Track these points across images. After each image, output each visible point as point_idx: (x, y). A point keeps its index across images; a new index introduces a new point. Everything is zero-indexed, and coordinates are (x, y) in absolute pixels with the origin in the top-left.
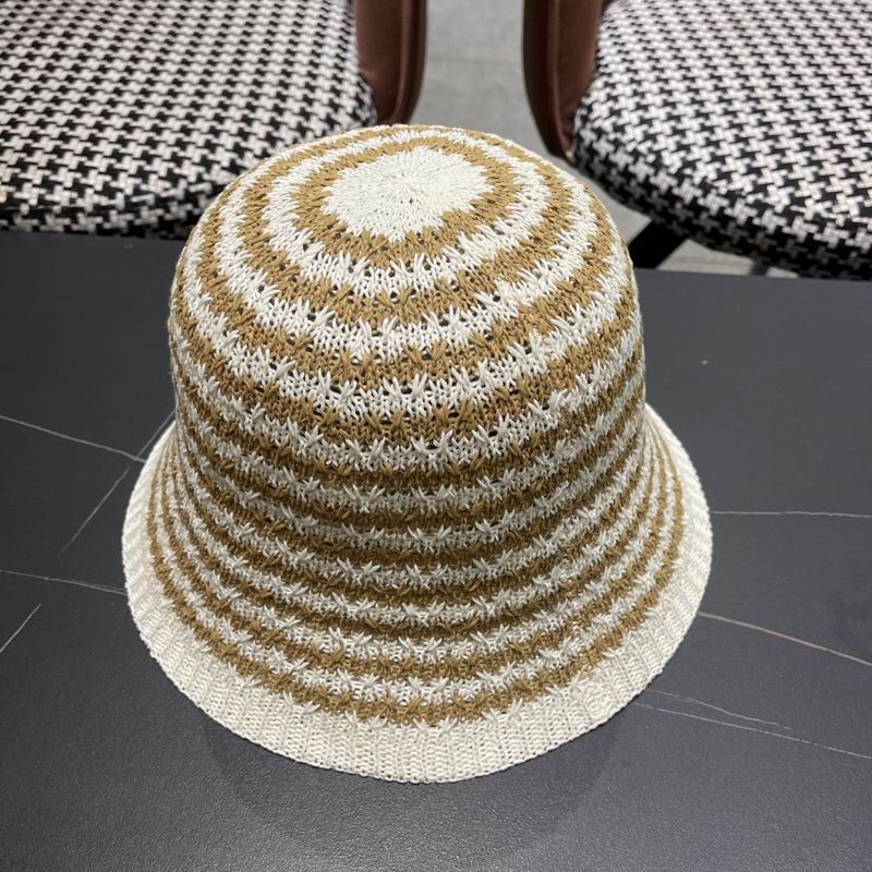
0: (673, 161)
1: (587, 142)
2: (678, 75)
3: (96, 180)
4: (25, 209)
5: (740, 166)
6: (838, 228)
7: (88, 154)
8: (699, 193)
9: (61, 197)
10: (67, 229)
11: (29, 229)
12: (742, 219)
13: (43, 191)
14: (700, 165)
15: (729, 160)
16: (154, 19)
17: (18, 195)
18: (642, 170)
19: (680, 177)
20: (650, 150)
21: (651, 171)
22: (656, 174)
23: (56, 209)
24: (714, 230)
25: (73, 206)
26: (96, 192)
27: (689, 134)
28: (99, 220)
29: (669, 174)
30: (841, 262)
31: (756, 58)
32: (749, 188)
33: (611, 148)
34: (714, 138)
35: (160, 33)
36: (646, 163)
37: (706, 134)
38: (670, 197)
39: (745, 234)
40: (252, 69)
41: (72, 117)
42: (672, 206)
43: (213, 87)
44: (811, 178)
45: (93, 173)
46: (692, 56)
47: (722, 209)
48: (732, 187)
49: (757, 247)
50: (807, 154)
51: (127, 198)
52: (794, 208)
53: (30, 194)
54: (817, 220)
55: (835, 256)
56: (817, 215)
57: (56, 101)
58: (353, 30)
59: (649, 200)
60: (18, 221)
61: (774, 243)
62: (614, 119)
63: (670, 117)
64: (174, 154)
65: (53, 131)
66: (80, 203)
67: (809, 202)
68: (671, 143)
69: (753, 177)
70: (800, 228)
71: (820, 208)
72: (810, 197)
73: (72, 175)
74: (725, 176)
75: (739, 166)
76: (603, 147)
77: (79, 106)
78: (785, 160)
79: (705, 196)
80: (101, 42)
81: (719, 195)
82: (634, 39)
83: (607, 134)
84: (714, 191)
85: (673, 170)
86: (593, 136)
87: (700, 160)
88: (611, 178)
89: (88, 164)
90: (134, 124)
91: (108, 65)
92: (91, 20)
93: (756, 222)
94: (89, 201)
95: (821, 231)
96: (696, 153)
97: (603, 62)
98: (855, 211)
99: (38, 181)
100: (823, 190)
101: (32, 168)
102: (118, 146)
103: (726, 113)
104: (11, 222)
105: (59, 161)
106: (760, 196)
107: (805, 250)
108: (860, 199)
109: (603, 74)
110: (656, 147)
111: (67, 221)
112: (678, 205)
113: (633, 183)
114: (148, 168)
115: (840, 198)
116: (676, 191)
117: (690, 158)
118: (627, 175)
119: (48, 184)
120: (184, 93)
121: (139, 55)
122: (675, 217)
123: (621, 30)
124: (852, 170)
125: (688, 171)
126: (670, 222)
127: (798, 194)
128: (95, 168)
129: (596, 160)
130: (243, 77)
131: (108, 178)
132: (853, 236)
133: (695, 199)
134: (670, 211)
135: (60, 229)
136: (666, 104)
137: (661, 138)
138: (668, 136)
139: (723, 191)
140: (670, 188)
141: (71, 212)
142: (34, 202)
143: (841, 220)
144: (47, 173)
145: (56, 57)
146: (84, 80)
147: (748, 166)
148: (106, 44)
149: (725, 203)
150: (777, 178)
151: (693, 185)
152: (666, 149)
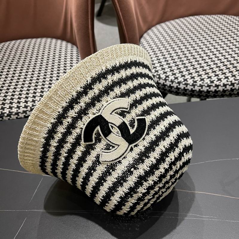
0: (163, 76)
2: (161, 55)
3: (22, 105)
4: (6, 115)
5: (180, 75)
6: (206, 87)
7: (19, 98)
8: (171, 83)
9: (14, 110)
10: (17, 118)
11: (7, 119)
12: (182, 88)
13: (10, 110)
14: (170, 76)
15: (176, 74)
16: (30, 61)
17: (4, 112)
19: (165, 80)
20: (157, 75)
21: (158, 79)
22: (160, 80)
23: (14, 113)
24: (176, 91)
25: (18, 112)
26: (23, 108)
27: (166, 69)
28: (24, 114)
29: (163, 80)
30: (208, 95)
31: (179, 48)
32: (183, 80)
34: (172, 69)
35: (32, 64)
36: (157, 78)
37: (170, 68)
38: (164, 85)
39: (184, 91)
40: (56, 70)
41: (14, 90)
42: (165, 87)
43: (47, 76)
44: (197, 76)
45: (21, 103)
46: (163, 49)
47: (177, 86)
48: (179, 81)
49: (187, 94)
50: (195, 70)
51: (31, 107)
52: (195, 84)
53: (7, 111)
55: (207, 93)
56: (200, 85)
57: (9, 86)
58: (79, 55)
60: (4, 118)
61: (191, 92)
63: (161, 66)
64: (41, 95)
65: (10, 94)
66: (19, 111)
67: (198, 82)
68: (162, 72)
69: (183, 77)
70: (197, 88)
71: (201, 83)
72: (198, 80)
73: (16, 104)
74: (177, 78)
77: (15, 86)
78: (190, 72)
79: (172, 84)
80: (18, 69)
81: (176, 83)
82: (148, 47)
84: (174, 82)
85: (164, 79)
89: (20, 101)
90: (29, 89)
91: (21, 75)
92: (14, 63)
93: (186, 88)
94: (21, 110)
95: (202, 88)
96: (168, 74)
98: (209, 82)
99: (8, 107)
100: (200, 78)
101: (6, 104)
102: (26, 95)
103: (174, 62)
104: (3, 119)
105: (12, 101)
106: (186, 82)
107: (199, 93)
108: (210, 79)
110: (158, 74)
111: (17, 116)
114: (35, 99)
115: (205, 79)
117: (167, 75)
119: (11, 108)
120: (41, 79)
121: (28, 71)
122: (166, 90)
123: (145, 45)
124: (206, 72)
125: (167, 78)
126: (165, 91)
127: (195, 80)
128: (21, 102)
130: (54, 72)
131: (25, 104)
132: (210, 88)
133: (170, 85)
134: (165, 88)
135: (15, 118)
136: (159, 62)
137: (159, 71)
138: (161, 70)
139: (177, 82)
140: (164, 83)
141: (17, 114)
142: (8, 113)
143: (206, 85)
144: (10, 105)
145: (7, 74)
146: (15, 79)
147: (182, 75)
148: (19, 69)
149: (178, 85)
150: (189, 77)
151: (169, 81)
152: (161, 74)
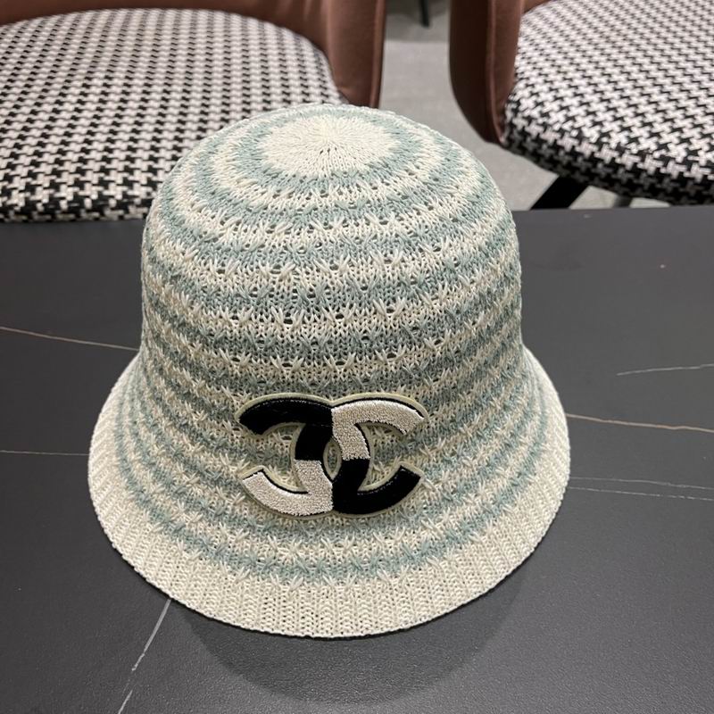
0: (592, 133)
1: (520, 128)
4: (113, 203)
7: (154, 159)
8: (615, 154)
9: (140, 192)
11: (116, 218)
12: (652, 170)
13: (125, 188)
14: (612, 135)
15: (633, 129)
17: (106, 193)
18: (568, 142)
19: (599, 144)
20: (573, 128)
21: (576, 142)
22: (580, 144)
23: (137, 201)
24: (630, 181)
27: (599, 114)
29: (590, 143)
32: (654, 147)
33: (540, 129)
34: (618, 115)
36: (571, 137)
37: (612, 113)
38: (593, 160)
39: (654, 181)
40: (259, 92)
41: (133, 135)
42: (595, 166)
43: (233, 107)
44: (698, 136)
47: (635, 164)
48: (641, 148)
49: (663, 190)
50: (690, 120)
52: (691, 158)
53: (116, 192)
54: (709, 165)
56: (709, 162)
59: (575, 164)
60: (108, 212)
61: (677, 185)
62: (539, 108)
63: (582, 104)
65: (122, 145)
67: (700, 153)
68: (588, 121)
69: (655, 139)
70: (697, 172)
71: (710, 156)
72: (701, 149)
73: (145, 175)
74: (635, 140)
75: (643, 133)
76: (534, 129)
78: (676, 126)
79: (621, 156)
81: (632, 154)
83: (536, 119)
84: (627, 152)
85: (593, 140)
86: (525, 123)
87: (612, 131)
88: (542, 152)
89: (156, 166)
90: (182, 136)
93: (663, 171)
97: (519, 71)
99: (120, 181)
100: (709, 144)
101: (113, 173)
102: (174, 152)
103: (622, 97)
104: (102, 214)
105: (132, 166)
106: (663, 152)
107: (700, 188)
109: (522, 79)
110: (577, 125)
112: (600, 165)
113: (562, 153)
116: (597, 155)
117: (604, 130)
118: (556, 147)
119: (128, 183)
120: (213, 112)
125: (605, 140)
127: (692, 148)
129: (529, 139)
130: (254, 98)
133: (613, 159)
134: (593, 171)
136: (576, 95)
137: (578, 119)
138: (584, 117)
139: (635, 151)
140: (593, 153)
142: (119, 197)
144: (126, 175)
146: (132, 109)
147: (649, 132)
149: (637, 159)
150: (674, 137)
151: (611, 149)
152: (584, 126)
